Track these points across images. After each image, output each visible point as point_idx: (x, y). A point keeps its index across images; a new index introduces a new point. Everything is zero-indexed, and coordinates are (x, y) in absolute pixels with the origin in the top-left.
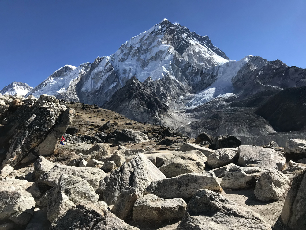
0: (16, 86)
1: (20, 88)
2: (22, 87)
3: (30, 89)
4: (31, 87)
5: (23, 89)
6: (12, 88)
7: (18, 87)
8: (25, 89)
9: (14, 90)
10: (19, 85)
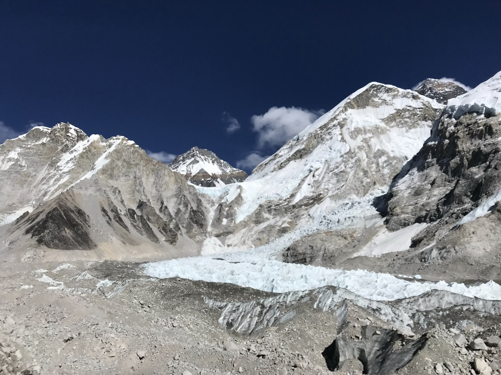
0: (199, 155)
1: (206, 160)
2: (209, 159)
3: (221, 163)
4: (222, 161)
5: (211, 161)
6: (193, 159)
7: (202, 157)
8: (213, 162)
9: (198, 162)
10: (203, 155)
